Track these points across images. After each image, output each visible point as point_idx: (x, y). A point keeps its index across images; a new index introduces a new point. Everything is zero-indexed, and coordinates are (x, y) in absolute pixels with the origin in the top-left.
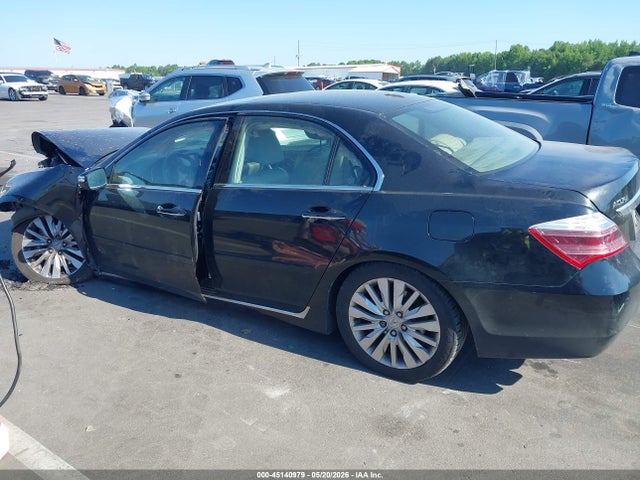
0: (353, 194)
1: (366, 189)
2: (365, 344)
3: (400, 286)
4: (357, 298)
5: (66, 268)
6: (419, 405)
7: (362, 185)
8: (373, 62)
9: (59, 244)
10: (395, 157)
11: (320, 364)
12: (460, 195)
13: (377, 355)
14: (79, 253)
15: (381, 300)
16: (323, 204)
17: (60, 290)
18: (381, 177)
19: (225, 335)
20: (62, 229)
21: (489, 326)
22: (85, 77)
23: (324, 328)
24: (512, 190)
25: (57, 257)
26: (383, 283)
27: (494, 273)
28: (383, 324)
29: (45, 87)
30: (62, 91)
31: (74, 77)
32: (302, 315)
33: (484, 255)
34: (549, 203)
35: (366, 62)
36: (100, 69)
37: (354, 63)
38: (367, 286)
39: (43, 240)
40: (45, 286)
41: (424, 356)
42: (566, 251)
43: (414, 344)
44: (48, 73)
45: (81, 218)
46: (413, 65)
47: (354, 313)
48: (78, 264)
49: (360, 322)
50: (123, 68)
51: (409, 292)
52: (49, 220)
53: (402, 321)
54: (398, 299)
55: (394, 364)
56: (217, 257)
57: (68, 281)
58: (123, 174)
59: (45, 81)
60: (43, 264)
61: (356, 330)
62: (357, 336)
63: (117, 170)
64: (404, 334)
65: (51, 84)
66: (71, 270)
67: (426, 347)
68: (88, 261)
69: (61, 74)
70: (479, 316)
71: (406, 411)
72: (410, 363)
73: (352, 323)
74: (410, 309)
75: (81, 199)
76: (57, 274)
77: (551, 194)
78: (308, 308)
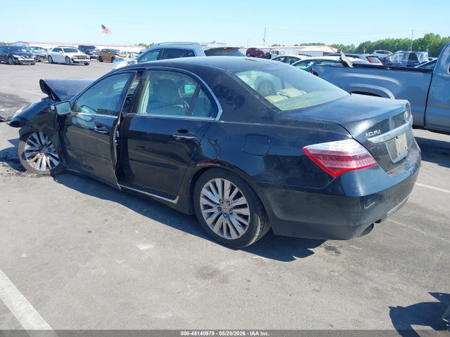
0: (203, 122)
1: (211, 119)
2: (209, 221)
3: (228, 184)
4: (204, 191)
5: (49, 165)
6: (232, 263)
7: (209, 117)
8: (319, 44)
9: (46, 150)
10: (230, 99)
11: (182, 233)
12: (265, 125)
13: (216, 230)
14: (57, 156)
15: (218, 193)
16: (185, 128)
17: (43, 178)
18: (221, 111)
19: (130, 211)
20: (49, 140)
21: (278, 213)
22: (116, 50)
23: (186, 211)
24: (297, 123)
25: (44, 158)
26: (218, 181)
27: (280, 178)
28: (220, 209)
29: (89, 56)
30: (101, 59)
31: (109, 50)
32: (175, 202)
33: (275, 165)
34: (318, 131)
35: (314, 44)
36: (131, 46)
37: (306, 45)
38: (210, 184)
39: (37, 147)
40: (35, 175)
41: (242, 232)
42: (327, 164)
43: (236, 223)
44: (93, 48)
45: (57, 133)
46: (349, 47)
47: (203, 201)
48: (56, 163)
49: (207, 207)
50: (145, 46)
51: (232, 189)
52: (41, 134)
53: (230, 207)
54: (227, 192)
55: (225, 236)
56: (130, 161)
57: (49, 173)
58: (82, 107)
59: (91, 53)
60: (36, 161)
61: (204, 212)
62: (205, 216)
63: (79, 104)
64: (230, 216)
65: (94, 55)
66: (52, 167)
67: (243, 225)
68: (62, 161)
69: (101, 48)
70: (272, 206)
71: (222, 266)
72: (234, 236)
73: (202, 208)
74: (234, 199)
75: (58, 121)
76: (44, 168)
77: (321, 125)
78: (178, 197)
